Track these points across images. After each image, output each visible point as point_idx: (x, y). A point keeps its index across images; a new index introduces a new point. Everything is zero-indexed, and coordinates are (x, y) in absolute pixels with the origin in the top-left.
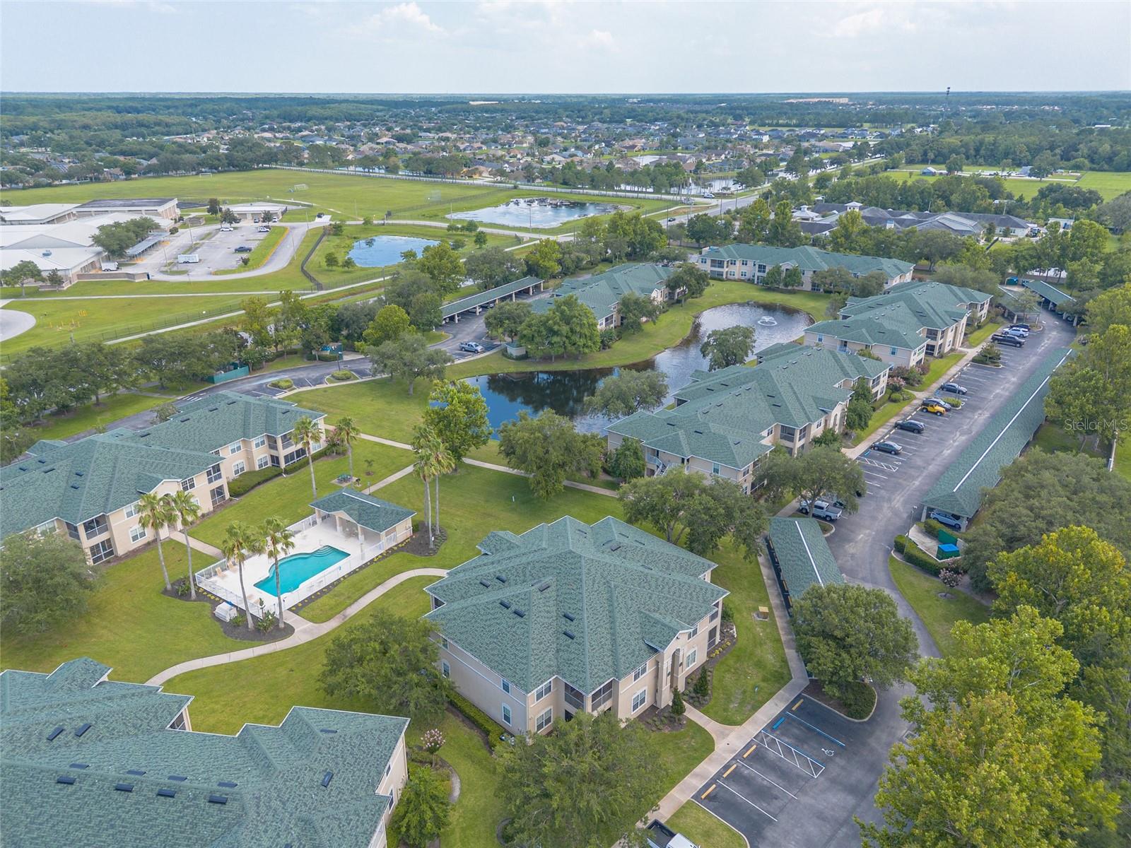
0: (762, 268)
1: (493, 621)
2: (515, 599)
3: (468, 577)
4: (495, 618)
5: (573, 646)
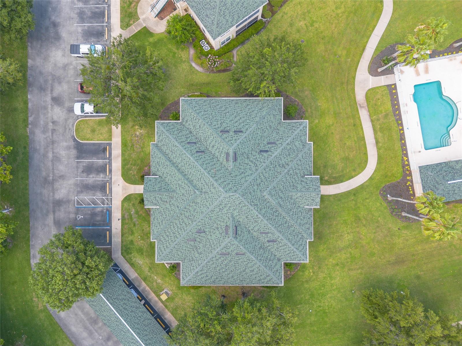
1: (236, 120)
2: (236, 138)
3: (287, 142)
4: (236, 122)
5: (184, 140)
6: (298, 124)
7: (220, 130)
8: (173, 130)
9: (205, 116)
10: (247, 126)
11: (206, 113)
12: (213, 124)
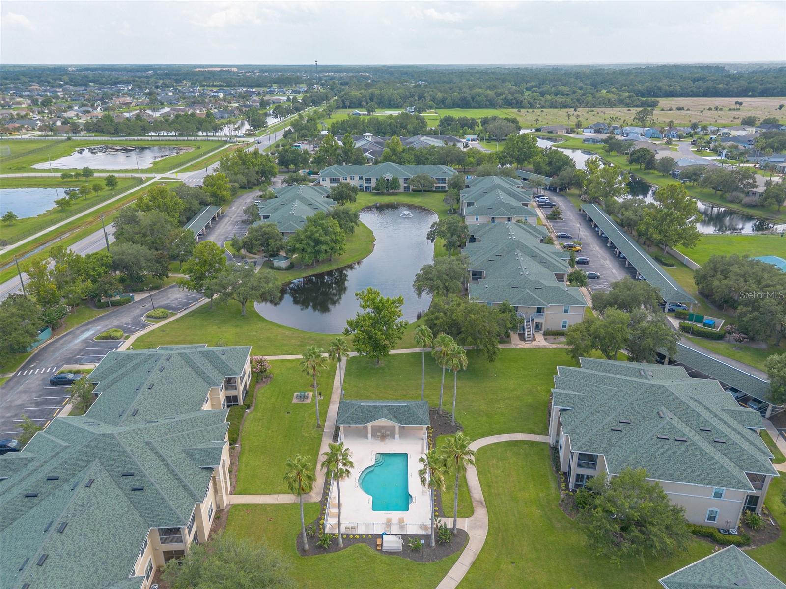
0: (368, 180)
1: (669, 453)
2: (665, 431)
3: (597, 429)
4: (667, 450)
5: (731, 447)
6: (584, 449)
7: (689, 443)
8: (749, 461)
9: (712, 462)
10: (652, 443)
11: (712, 467)
12: (698, 450)
